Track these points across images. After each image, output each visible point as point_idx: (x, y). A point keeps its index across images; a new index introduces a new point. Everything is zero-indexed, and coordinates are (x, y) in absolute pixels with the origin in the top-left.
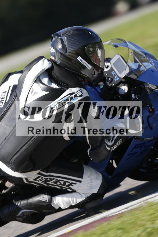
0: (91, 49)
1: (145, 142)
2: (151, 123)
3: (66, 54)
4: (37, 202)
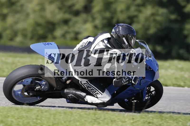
0: (130, 36)
1: (134, 90)
2: (141, 83)
3: (119, 34)
4: (79, 94)
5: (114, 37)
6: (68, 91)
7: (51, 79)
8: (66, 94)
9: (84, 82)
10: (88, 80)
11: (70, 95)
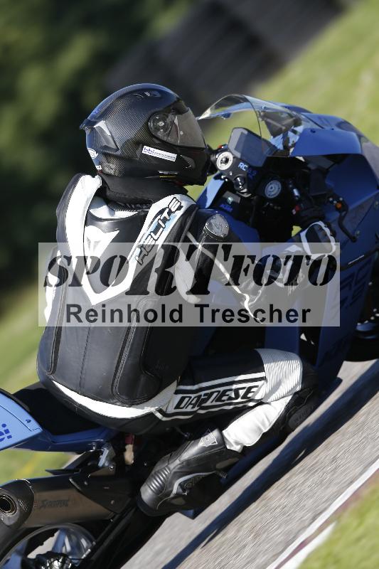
2: (349, 230)
3: (119, 153)
4: (197, 454)
5: (112, 172)
6: (157, 484)
7: (64, 503)
8: (161, 499)
9: (169, 402)
10: (175, 383)
11: (176, 488)
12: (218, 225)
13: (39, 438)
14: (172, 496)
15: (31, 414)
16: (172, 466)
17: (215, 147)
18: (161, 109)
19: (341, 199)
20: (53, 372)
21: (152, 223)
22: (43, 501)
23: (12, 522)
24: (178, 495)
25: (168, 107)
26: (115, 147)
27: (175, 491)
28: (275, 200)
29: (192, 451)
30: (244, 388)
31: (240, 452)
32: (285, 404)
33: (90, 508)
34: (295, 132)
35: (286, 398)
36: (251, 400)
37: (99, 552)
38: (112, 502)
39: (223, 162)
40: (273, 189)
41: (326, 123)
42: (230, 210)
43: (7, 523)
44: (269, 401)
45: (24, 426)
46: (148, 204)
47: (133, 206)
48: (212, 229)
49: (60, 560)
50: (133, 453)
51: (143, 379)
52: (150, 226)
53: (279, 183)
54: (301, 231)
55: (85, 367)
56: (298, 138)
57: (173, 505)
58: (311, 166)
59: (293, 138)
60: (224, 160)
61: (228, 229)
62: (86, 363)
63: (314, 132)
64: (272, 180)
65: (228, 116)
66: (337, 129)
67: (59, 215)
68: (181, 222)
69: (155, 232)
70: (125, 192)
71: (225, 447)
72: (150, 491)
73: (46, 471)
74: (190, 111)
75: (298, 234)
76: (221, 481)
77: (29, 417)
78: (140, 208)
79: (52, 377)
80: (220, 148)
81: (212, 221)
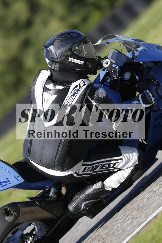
3: (58, 60)
4: (92, 192)
5: (55, 69)
6: (74, 204)
7: (34, 212)
8: (76, 211)
9: (80, 169)
10: (82, 161)
11: (83, 207)
12: (101, 93)
13: (23, 184)
14: (81, 210)
15: (19, 173)
16: (81, 197)
17: (102, 57)
18: (77, 41)
19: (157, 80)
20: (29, 156)
21: (72, 91)
22: (24, 212)
23: (11, 221)
24: (84, 209)
25: (80, 41)
26: (56, 58)
27: (82, 208)
28: (128, 81)
29: (90, 190)
30: (113, 163)
31: (111, 191)
32: (131, 170)
33: (45, 214)
34: (137, 51)
35: (131, 168)
36: (116, 168)
37: (49, 233)
38: (55, 212)
39: (106, 64)
40: (127, 76)
41: (151, 47)
42: (108, 85)
43: (9, 221)
44: (124, 169)
45: (16, 179)
46: (71, 83)
47: (64, 84)
48: (98, 94)
49: (32, 237)
50: (65, 190)
51: (68, 159)
52: (71, 93)
53: (129, 73)
54: (139, 95)
55: (43, 154)
56: (138, 53)
57: (82, 213)
58: (145, 66)
59: (137, 54)
60: (106, 63)
61: (105, 95)
62: (43, 152)
63: (146, 51)
64: (127, 72)
65: (108, 43)
66: (156, 50)
67: (32, 88)
68: (85, 91)
69: (73, 95)
70: (61, 78)
71: (105, 189)
72: (71, 207)
73: (27, 198)
74: (90, 42)
75: (138, 96)
76: (104, 203)
77: (18, 175)
78: (67, 85)
79: (28, 158)
80: (104, 57)
81: (99, 91)
